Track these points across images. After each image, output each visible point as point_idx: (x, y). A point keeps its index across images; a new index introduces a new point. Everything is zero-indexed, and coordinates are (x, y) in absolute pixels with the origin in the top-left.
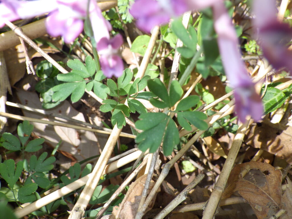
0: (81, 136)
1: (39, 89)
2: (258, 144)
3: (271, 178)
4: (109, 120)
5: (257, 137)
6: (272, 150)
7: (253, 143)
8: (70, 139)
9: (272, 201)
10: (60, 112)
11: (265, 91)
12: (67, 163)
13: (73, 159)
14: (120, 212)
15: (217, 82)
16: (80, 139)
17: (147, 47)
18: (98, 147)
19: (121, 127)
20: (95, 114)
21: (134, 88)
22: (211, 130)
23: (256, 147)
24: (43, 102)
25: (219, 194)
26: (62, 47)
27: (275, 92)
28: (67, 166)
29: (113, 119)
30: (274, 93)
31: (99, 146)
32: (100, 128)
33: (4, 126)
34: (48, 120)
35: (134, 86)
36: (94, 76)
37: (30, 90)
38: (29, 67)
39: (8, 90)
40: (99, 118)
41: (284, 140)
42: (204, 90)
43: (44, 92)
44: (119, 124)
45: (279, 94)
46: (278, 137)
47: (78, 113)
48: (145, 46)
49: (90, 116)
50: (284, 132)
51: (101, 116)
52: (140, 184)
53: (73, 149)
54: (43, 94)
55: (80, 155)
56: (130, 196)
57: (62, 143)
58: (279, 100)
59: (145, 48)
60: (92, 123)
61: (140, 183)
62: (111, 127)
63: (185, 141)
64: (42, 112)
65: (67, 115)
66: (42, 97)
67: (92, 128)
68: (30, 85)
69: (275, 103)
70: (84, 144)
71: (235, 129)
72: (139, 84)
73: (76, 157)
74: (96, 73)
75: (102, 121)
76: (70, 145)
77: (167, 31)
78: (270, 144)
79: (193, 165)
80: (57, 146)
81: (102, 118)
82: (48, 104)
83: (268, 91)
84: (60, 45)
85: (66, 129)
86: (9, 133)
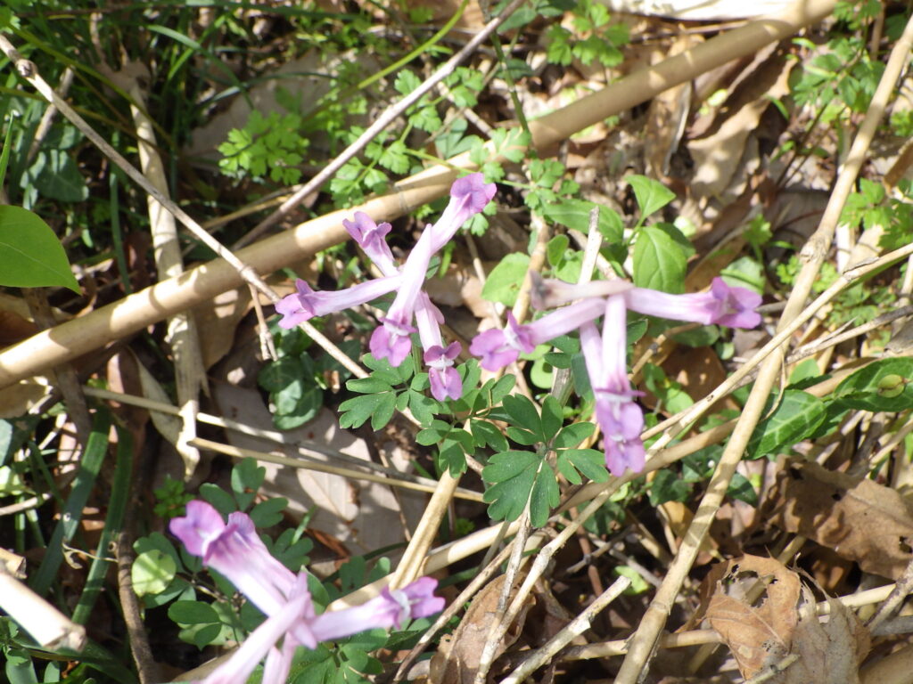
0: (360, 496)
1: (266, 383)
2: (793, 522)
3: (778, 590)
4: (429, 458)
5: (790, 507)
6: (825, 538)
7: (782, 519)
8: (333, 504)
9: (775, 637)
10: (311, 436)
11: (779, 399)
12: (327, 561)
13: (342, 553)
14: (455, 645)
15: (707, 361)
16: (358, 502)
17: (519, 289)
18: (401, 523)
19: (458, 476)
20: (395, 442)
21: (484, 398)
22: (677, 486)
23: (790, 530)
24: (276, 414)
25: (659, 617)
26: (317, 277)
27: (804, 401)
28: (326, 569)
29: (442, 458)
30: (800, 404)
31: (404, 521)
32: (408, 477)
33: (193, 468)
34: (282, 455)
35: (483, 394)
36: (409, 382)
37: (243, 384)
38: (267, 345)
39: (201, 385)
40: (404, 452)
41: (851, 513)
42: (667, 385)
43: (278, 391)
44: (453, 469)
45: (813, 406)
46: (837, 507)
47: (355, 440)
48: (514, 286)
49: (382, 448)
50: (851, 492)
51: (410, 448)
52: (495, 592)
53: (342, 527)
54: (276, 395)
55: (357, 543)
56: (475, 615)
57: (316, 511)
58: (811, 418)
59: (515, 289)
60: (386, 464)
61: (495, 590)
62: (435, 476)
63: (619, 513)
64: (277, 437)
65: (328, 443)
66: (274, 402)
67: (388, 476)
68: (246, 372)
69: (801, 425)
70: (366, 516)
71: (735, 483)
72: (493, 390)
73: (350, 548)
74: (413, 375)
75: (410, 460)
76: (334, 518)
77: (563, 255)
78: (821, 523)
79: (642, 577)
80: (306, 520)
81: (411, 453)
82: (286, 419)
83: (787, 399)
84: (312, 274)
85: (326, 475)
86: (214, 486)
